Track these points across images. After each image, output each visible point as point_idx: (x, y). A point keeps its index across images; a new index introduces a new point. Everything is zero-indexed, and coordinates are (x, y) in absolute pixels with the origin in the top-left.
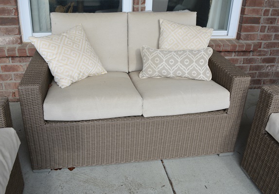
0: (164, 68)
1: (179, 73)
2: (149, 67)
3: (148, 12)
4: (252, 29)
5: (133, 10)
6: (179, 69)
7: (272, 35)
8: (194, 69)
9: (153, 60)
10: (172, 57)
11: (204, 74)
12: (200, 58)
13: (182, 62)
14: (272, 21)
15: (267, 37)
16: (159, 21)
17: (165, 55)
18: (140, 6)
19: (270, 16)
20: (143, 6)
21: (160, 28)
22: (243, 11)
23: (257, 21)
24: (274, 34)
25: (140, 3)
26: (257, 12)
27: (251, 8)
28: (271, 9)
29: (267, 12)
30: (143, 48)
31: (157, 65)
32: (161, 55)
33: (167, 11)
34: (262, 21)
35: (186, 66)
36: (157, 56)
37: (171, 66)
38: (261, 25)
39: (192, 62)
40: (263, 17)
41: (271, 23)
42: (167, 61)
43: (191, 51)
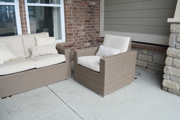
0: (40, 52)
1: (46, 53)
2: (35, 53)
3: (29, 34)
4: (71, 38)
5: (23, 34)
6: (46, 51)
7: (78, 39)
8: (51, 50)
9: (35, 50)
10: (42, 48)
11: (55, 51)
12: (53, 46)
13: (46, 49)
14: (77, 34)
15: (77, 40)
16: (35, 37)
17: (40, 47)
18: (26, 33)
19: (76, 32)
20: (27, 33)
21: (36, 39)
22: (66, 32)
23: (71, 34)
24: (79, 38)
25: (25, 32)
26: (71, 31)
27: (68, 30)
28: (76, 30)
29: (74, 31)
30: (31, 47)
31: (37, 51)
32: (38, 48)
33: (37, 33)
34: (73, 34)
35: (48, 50)
36: (37, 48)
37: (43, 51)
38: (73, 36)
39: (50, 48)
40: (73, 33)
41: (77, 35)
42: (41, 49)
43: (49, 45)
